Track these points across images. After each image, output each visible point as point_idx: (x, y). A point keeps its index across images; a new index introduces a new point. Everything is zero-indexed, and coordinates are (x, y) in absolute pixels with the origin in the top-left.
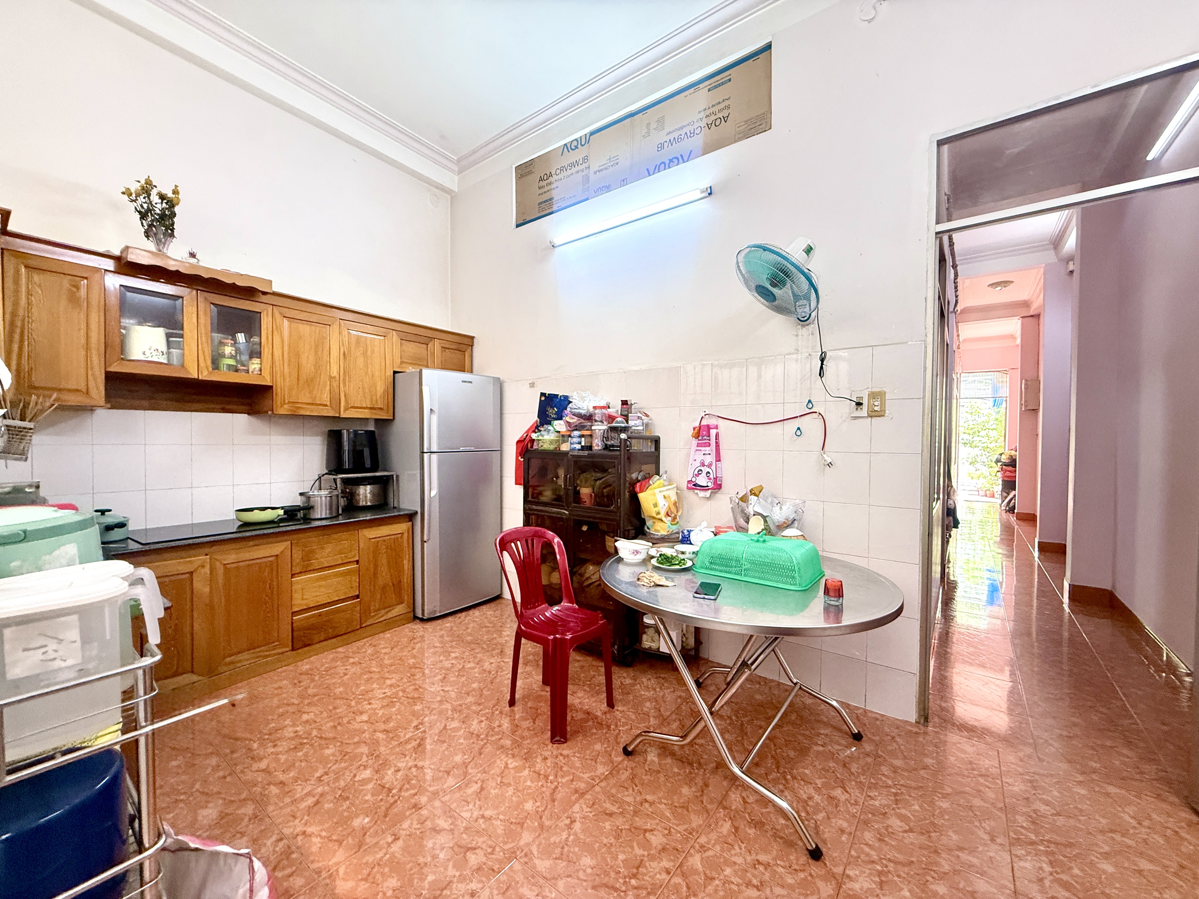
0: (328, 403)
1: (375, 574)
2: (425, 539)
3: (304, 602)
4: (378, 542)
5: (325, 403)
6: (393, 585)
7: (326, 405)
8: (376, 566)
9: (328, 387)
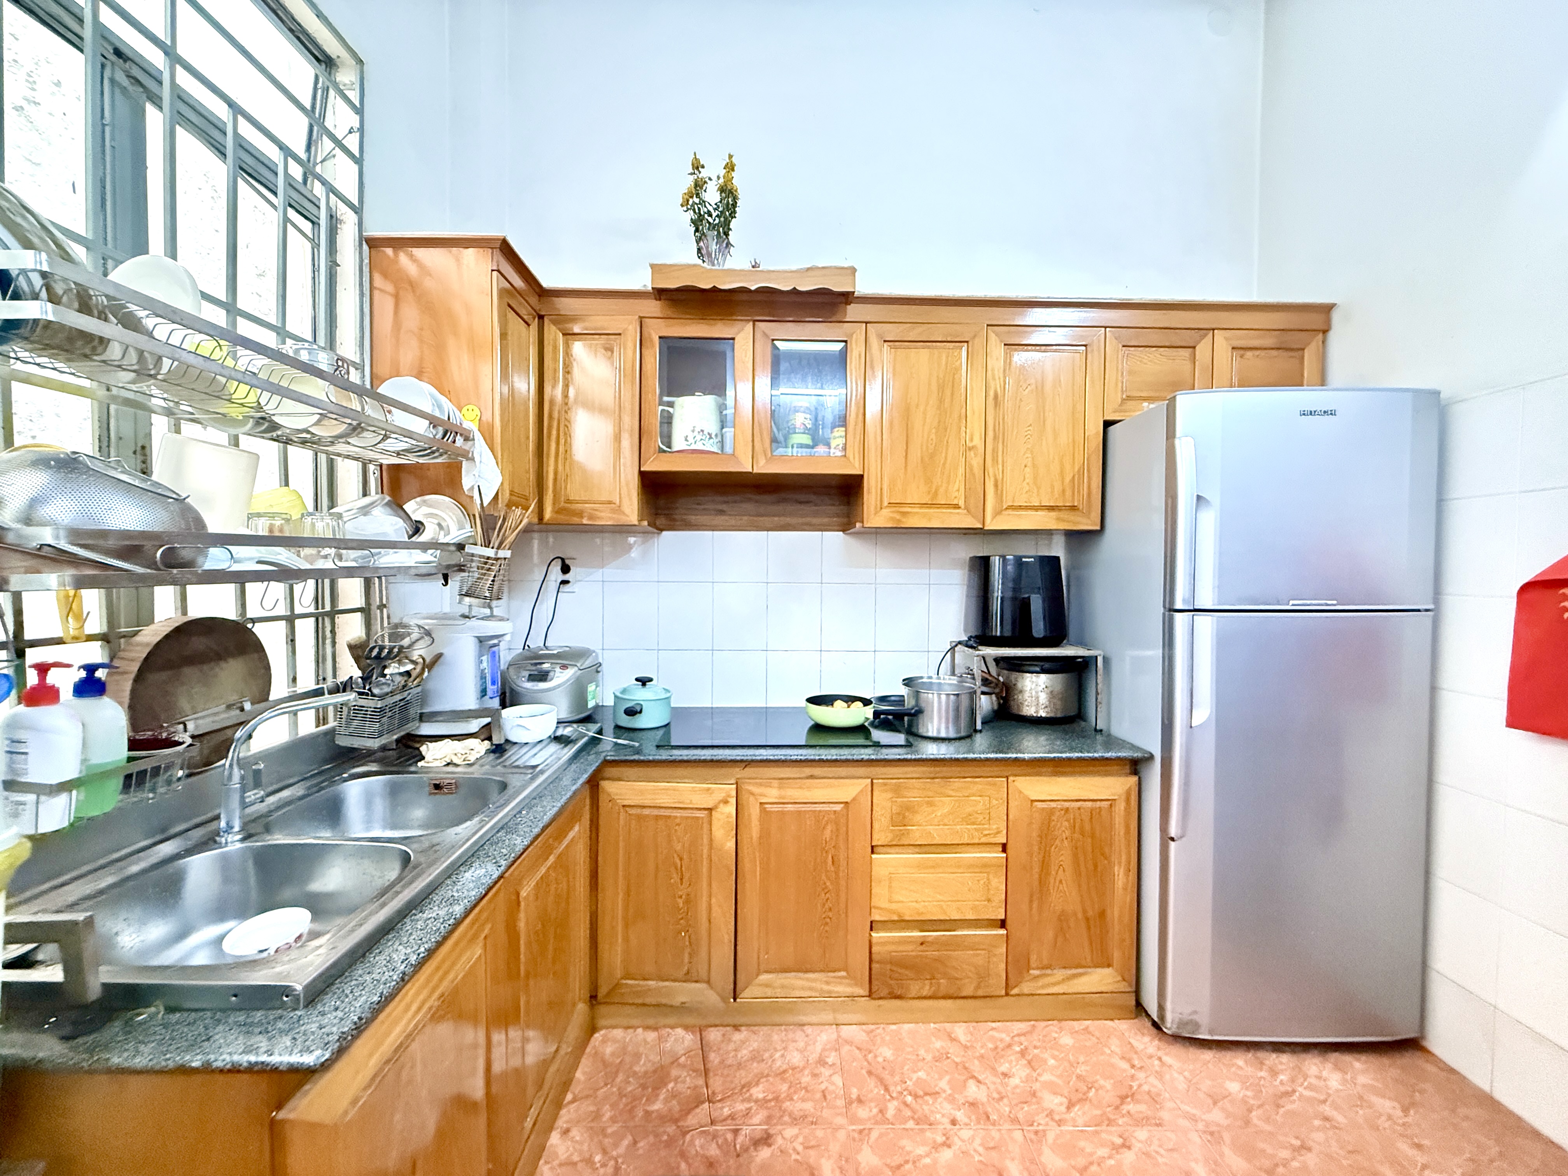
0: (961, 503)
1: (1043, 882)
2: (1173, 831)
3: (894, 906)
4: (1052, 811)
5: (955, 502)
6: (1087, 919)
7: (957, 506)
8: (1045, 865)
9: (961, 470)
